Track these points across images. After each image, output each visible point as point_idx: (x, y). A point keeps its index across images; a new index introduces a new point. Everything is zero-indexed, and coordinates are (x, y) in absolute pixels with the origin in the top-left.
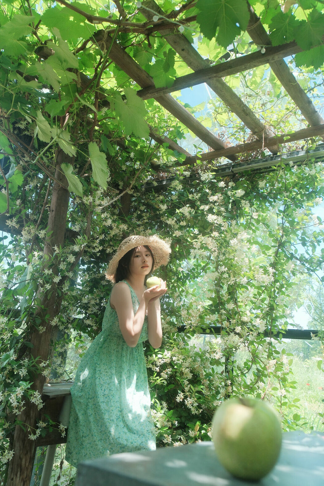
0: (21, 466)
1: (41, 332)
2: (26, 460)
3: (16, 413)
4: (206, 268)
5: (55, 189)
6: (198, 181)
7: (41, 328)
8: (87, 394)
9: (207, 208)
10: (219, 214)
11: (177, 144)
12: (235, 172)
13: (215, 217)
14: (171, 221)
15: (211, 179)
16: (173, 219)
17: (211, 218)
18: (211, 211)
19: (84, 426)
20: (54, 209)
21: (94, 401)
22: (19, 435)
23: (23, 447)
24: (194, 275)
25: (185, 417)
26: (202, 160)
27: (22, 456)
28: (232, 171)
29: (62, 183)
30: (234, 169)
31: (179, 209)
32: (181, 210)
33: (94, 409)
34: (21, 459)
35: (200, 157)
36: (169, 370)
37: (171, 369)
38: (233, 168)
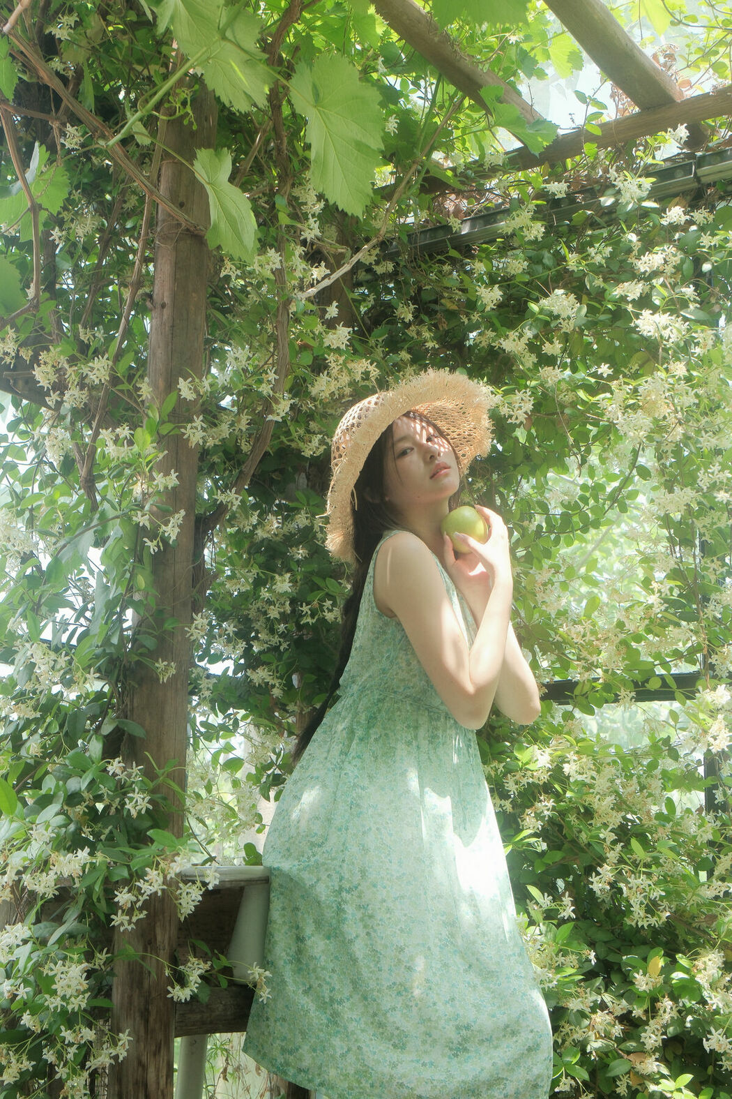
0: (146, 1086)
1: (164, 679)
2: (158, 1070)
3: (122, 924)
4: (624, 492)
5: (165, 238)
6: (589, 212)
7: (161, 665)
8: (335, 876)
9: (633, 290)
10: (675, 306)
11: (519, 94)
12: (704, 180)
13: (663, 319)
14: (513, 343)
15: (641, 200)
16: (521, 336)
17: (648, 324)
18: (644, 302)
19: (333, 971)
20: (166, 300)
21: (360, 897)
22: (130, 997)
23: (146, 1032)
24: (584, 517)
25: (605, 942)
26: (601, 142)
27: (144, 1059)
28: (697, 178)
29: (187, 213)
30: (706, 169)
31: (537, 300)
32: (544, 302)
33: (362, 920)
34: (143, 1066)
35: (598, 132)
36: (546, 805)
37: (551, 803)
38: (699, 166)
